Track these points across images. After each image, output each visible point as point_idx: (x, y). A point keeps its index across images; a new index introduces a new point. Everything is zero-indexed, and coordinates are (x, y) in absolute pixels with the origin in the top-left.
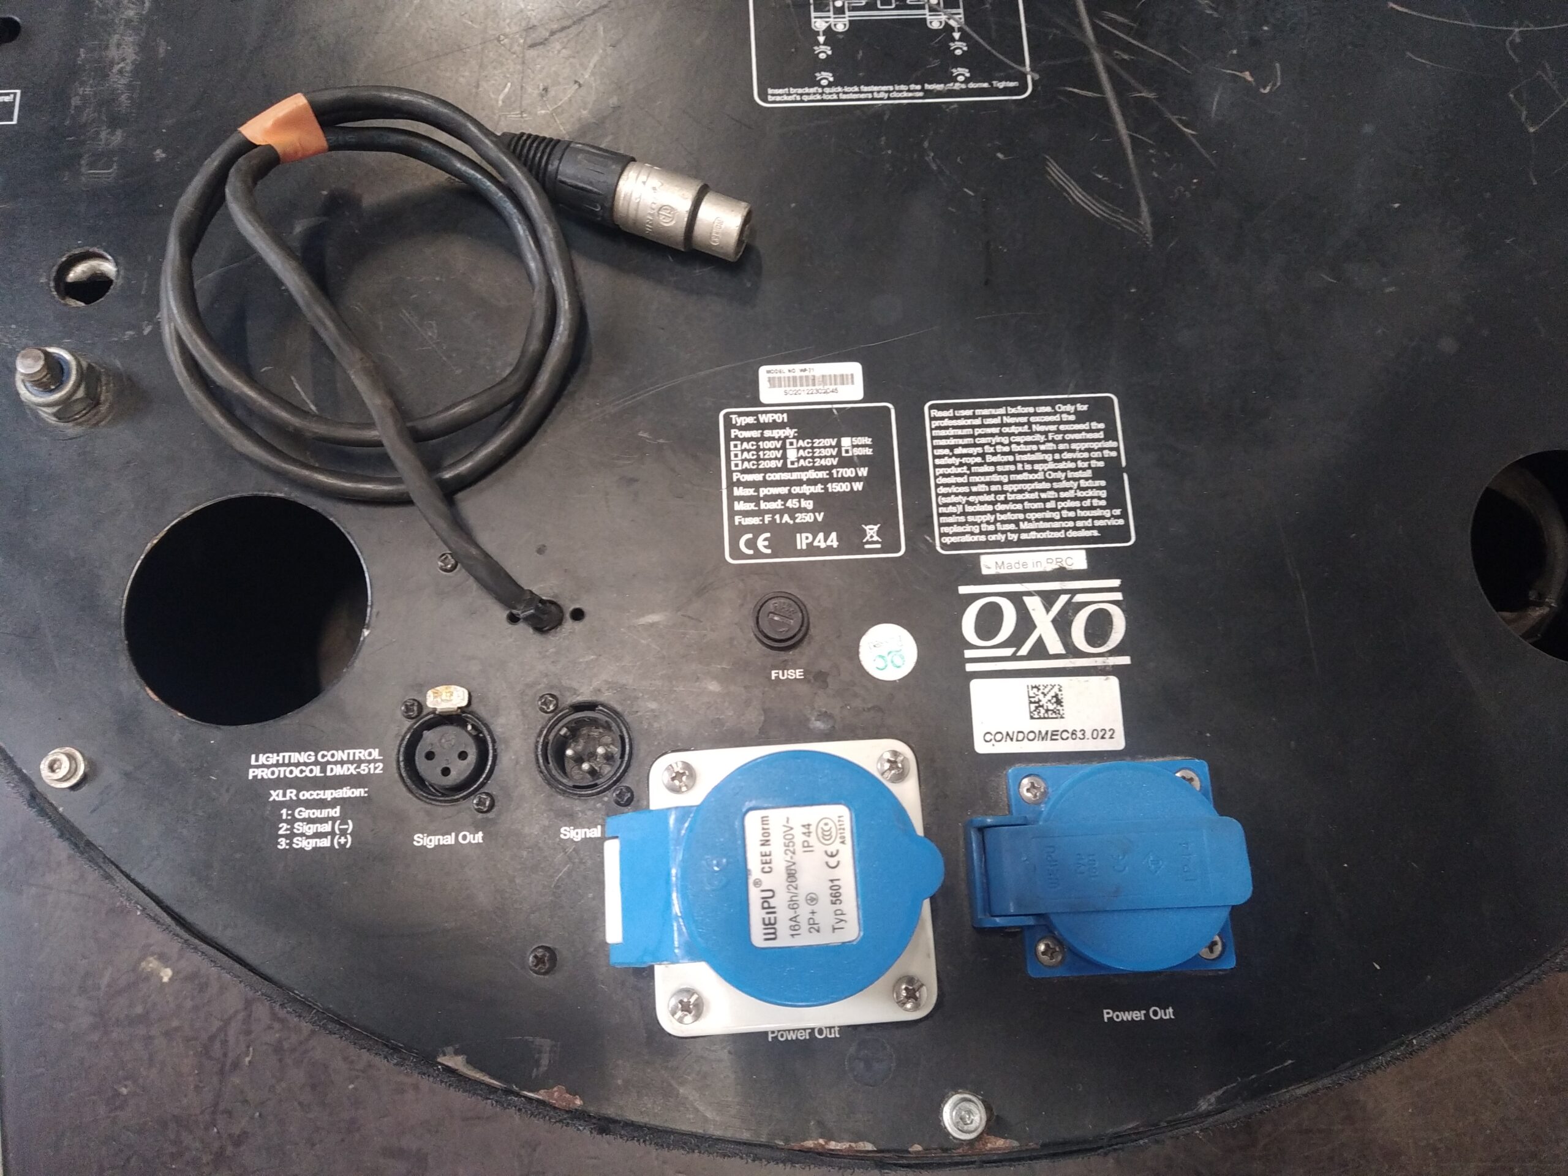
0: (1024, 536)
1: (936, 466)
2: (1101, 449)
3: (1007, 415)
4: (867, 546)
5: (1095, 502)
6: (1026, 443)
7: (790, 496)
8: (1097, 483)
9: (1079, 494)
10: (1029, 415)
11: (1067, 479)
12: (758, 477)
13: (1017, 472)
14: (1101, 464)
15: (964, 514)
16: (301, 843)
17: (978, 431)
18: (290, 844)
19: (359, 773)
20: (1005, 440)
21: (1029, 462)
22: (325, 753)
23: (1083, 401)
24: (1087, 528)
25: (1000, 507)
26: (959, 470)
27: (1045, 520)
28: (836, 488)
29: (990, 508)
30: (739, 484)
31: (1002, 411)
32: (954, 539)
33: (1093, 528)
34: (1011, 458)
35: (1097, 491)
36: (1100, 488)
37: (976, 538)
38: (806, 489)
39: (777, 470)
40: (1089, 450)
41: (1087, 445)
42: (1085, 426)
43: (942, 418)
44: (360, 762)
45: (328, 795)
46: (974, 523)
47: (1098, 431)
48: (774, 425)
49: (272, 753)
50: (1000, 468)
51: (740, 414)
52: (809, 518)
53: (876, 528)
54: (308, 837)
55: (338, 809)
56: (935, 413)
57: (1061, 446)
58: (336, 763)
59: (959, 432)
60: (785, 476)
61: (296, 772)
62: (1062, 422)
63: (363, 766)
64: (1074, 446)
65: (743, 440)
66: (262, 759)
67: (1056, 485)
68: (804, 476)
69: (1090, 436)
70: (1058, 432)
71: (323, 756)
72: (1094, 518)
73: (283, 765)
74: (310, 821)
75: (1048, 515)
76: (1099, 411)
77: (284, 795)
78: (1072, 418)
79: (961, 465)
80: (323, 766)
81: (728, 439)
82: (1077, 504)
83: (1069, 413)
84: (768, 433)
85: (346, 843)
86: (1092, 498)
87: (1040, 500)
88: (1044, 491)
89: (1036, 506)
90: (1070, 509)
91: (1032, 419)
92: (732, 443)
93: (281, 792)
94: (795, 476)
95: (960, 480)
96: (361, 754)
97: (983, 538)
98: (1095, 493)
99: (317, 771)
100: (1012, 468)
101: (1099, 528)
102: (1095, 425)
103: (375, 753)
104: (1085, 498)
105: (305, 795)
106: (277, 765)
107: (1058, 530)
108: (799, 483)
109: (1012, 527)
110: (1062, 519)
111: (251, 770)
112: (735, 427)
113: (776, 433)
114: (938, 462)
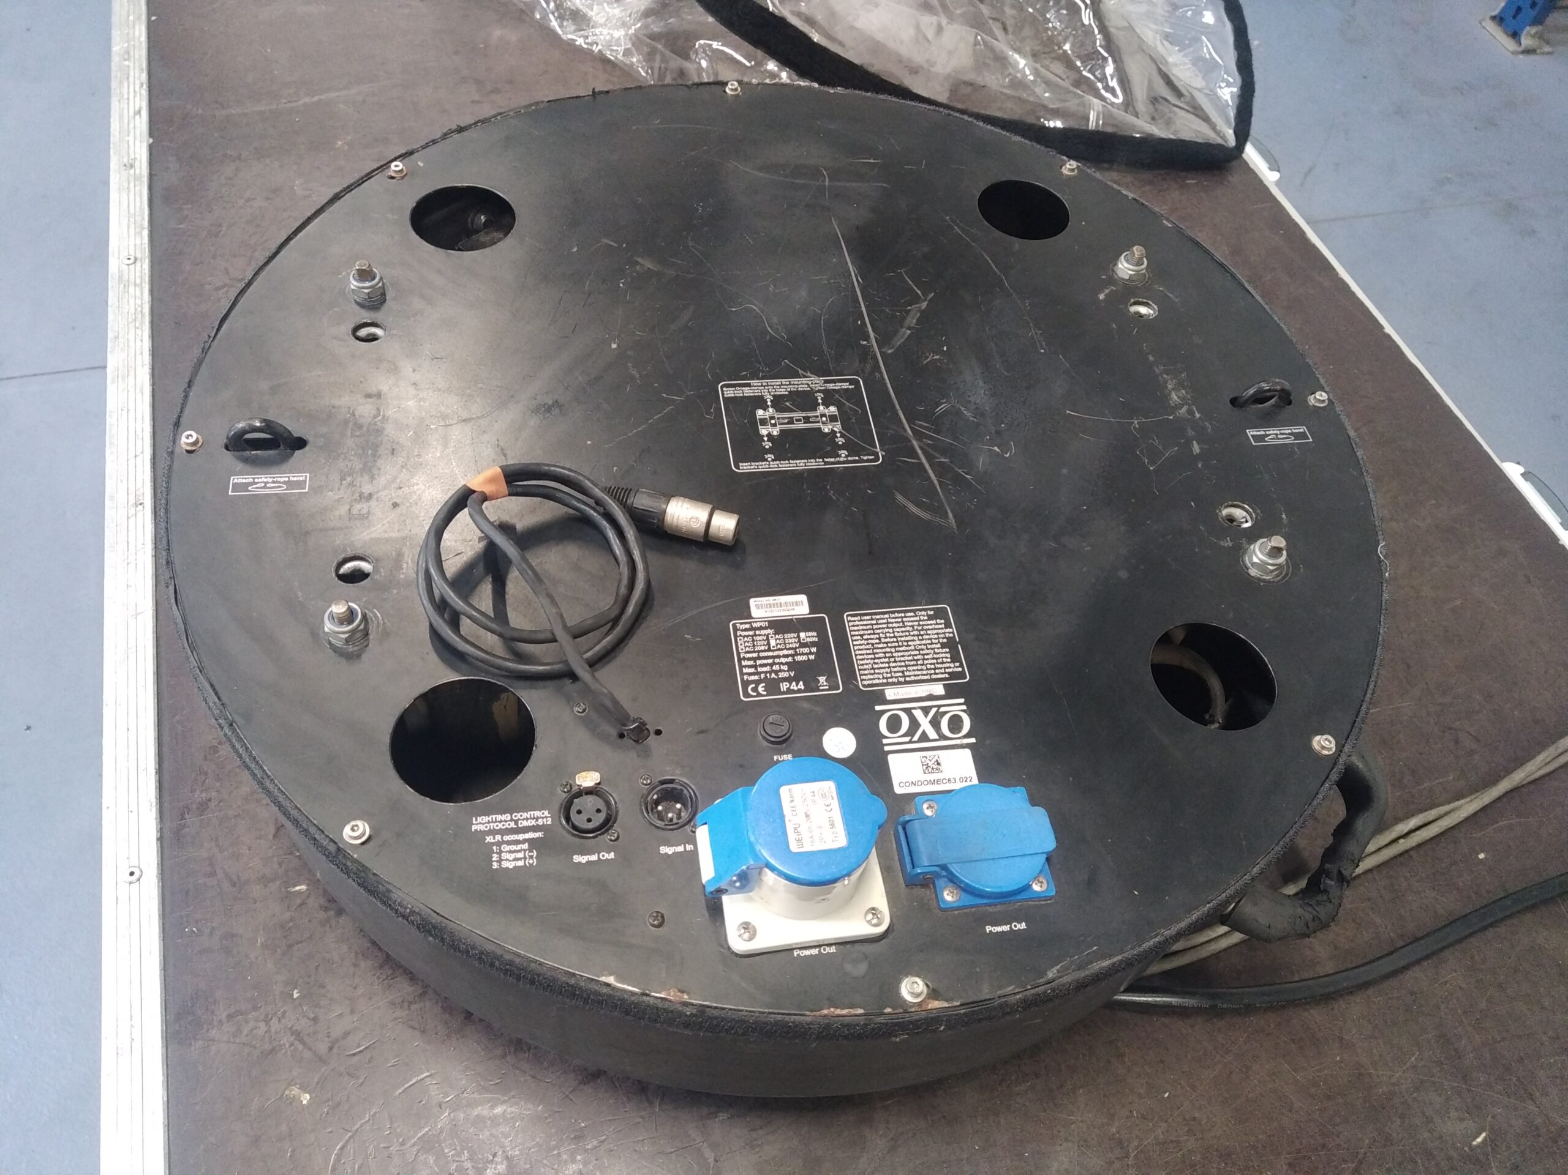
0: (907, 679)
1: (854, 645)
2: (944, 633)
3: (890, 618)
4: (821, 688)
5: (945, 660)
6: (902, 632)
7: (774, 664)
8: (944, 650)
9: (935, 656)
10: (902, 617)
11: (927, 649)
12: (755, 655)
13: (899, 646)
14: (945, 640)
15: (873, 669)
16: (505, 864)
17: (875, 627)
18: (500, 866)
19: (537, 825)
20: (891, 630)
21: (905, 641)
22: (516, 814)
23: (930, 609)
24: (942, 673)
25: (892, 665)
26: (867, 647)
27: (918, 670)
28: (799, 658)
29: (887, 665)
30: (744, 659)
31: (887, 616)
32: (870, 682)
33: (945, 673)
34: (895, 640)
35: (945, 654)
36: (946, 653)
37: (881, 681)
38: (783, 660)
39: (765, 651)
40: (938, 634)
41: (936, 631)
42: (934, 622)
43: (855, 621)
44: (537, 819)
45: (521, 837)
46: (879, 674)
47: (941, 624)
48: (761, 628)
49: (485, 816)
50: (889, 645)
51: (741, 623)
52: (786, 675)
53: (825, 678)
54: (510, 861)
55: (527, 844)
56: (849, 618)
57: (922, 633)
58: (523, 819)
59: (865, 627)
60: (770, 654)
61: (500, 826)
62: (920, 620)
63: (540, 820)
64: (929, 632)
65: (744, 637)
66: (479, 819)
67: (921, 652)
68: (781, 653)
69: (937, 627)
70: (919, 625)
71: (516, 816)
72: (945, 668)
73: (492, 822)
74: (510, 852)
75: (920, 667)
76: (939, 614)
77: (494, 839)
78: (926, 618)
79: (868, 644)
80: (516, 822)
81: (736, 637)
82: (935, 661)
83: (924, 616)
84: (758, 632)
85: (533, 863)
86: (942, 658)
87: (914, 660)
88: (916, 655)
89: (912, 663)
90: (931, 664)
91: (904, 619)
92: (738, 638)
93: (492, 837)
94: (776, 653)
95: (868, 652)
96: (537, 813)
97: (885, 681)
98: (944, 655)
99: (513, 825)
100: (897, 644)
101: (949, 673)
102: (938, 621)
103: (546, 813)
104: (939, 658)
105: (506, 838)
106: (489, 822)
107: (927, 675)
108: (779, 657)
109: (901, 674)
110: (927, 669)
111: (473, 826)
112: (739, 630)
113: (763, 632)
114: (855, 643)
